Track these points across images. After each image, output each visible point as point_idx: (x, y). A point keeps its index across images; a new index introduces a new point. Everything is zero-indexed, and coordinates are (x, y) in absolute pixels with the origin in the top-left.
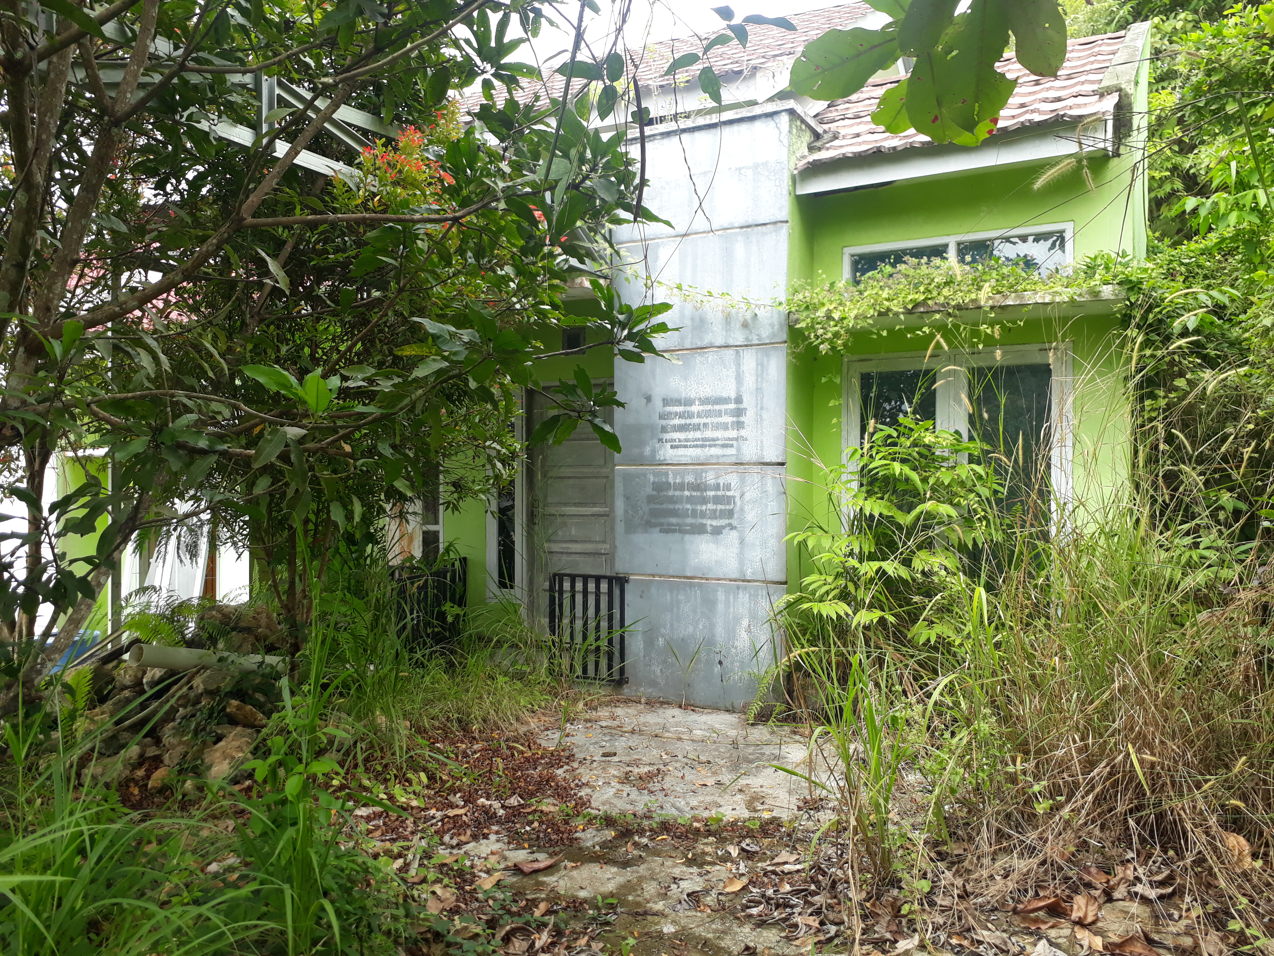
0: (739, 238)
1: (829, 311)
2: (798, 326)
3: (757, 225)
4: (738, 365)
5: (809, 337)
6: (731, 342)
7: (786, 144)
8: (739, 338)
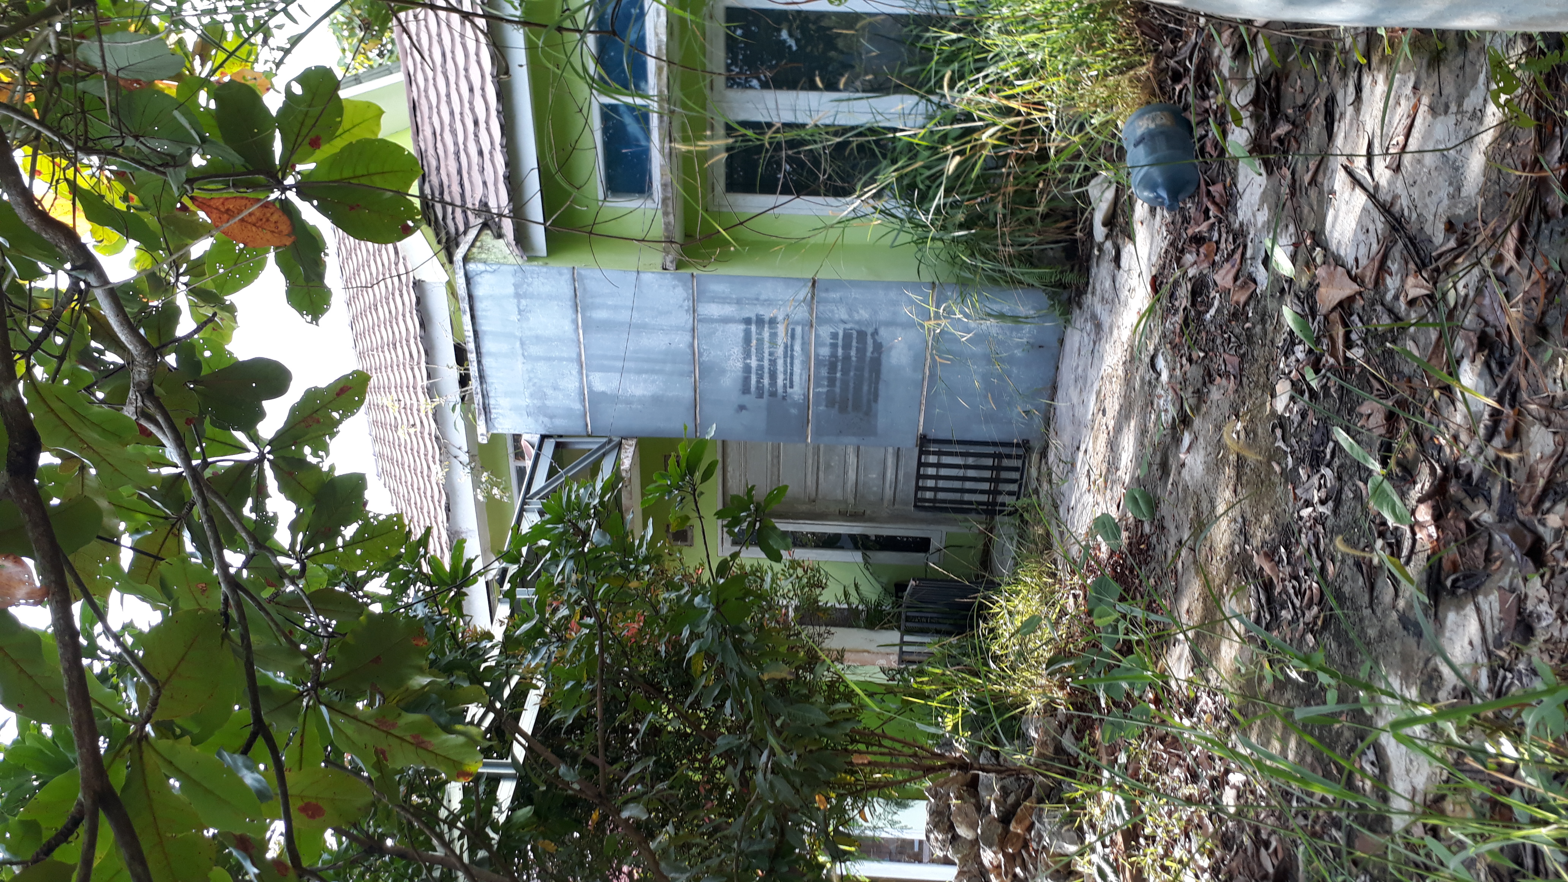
0: (587, 313)
3: (575, 297)
4: (712, 320)
7: (496, 266)
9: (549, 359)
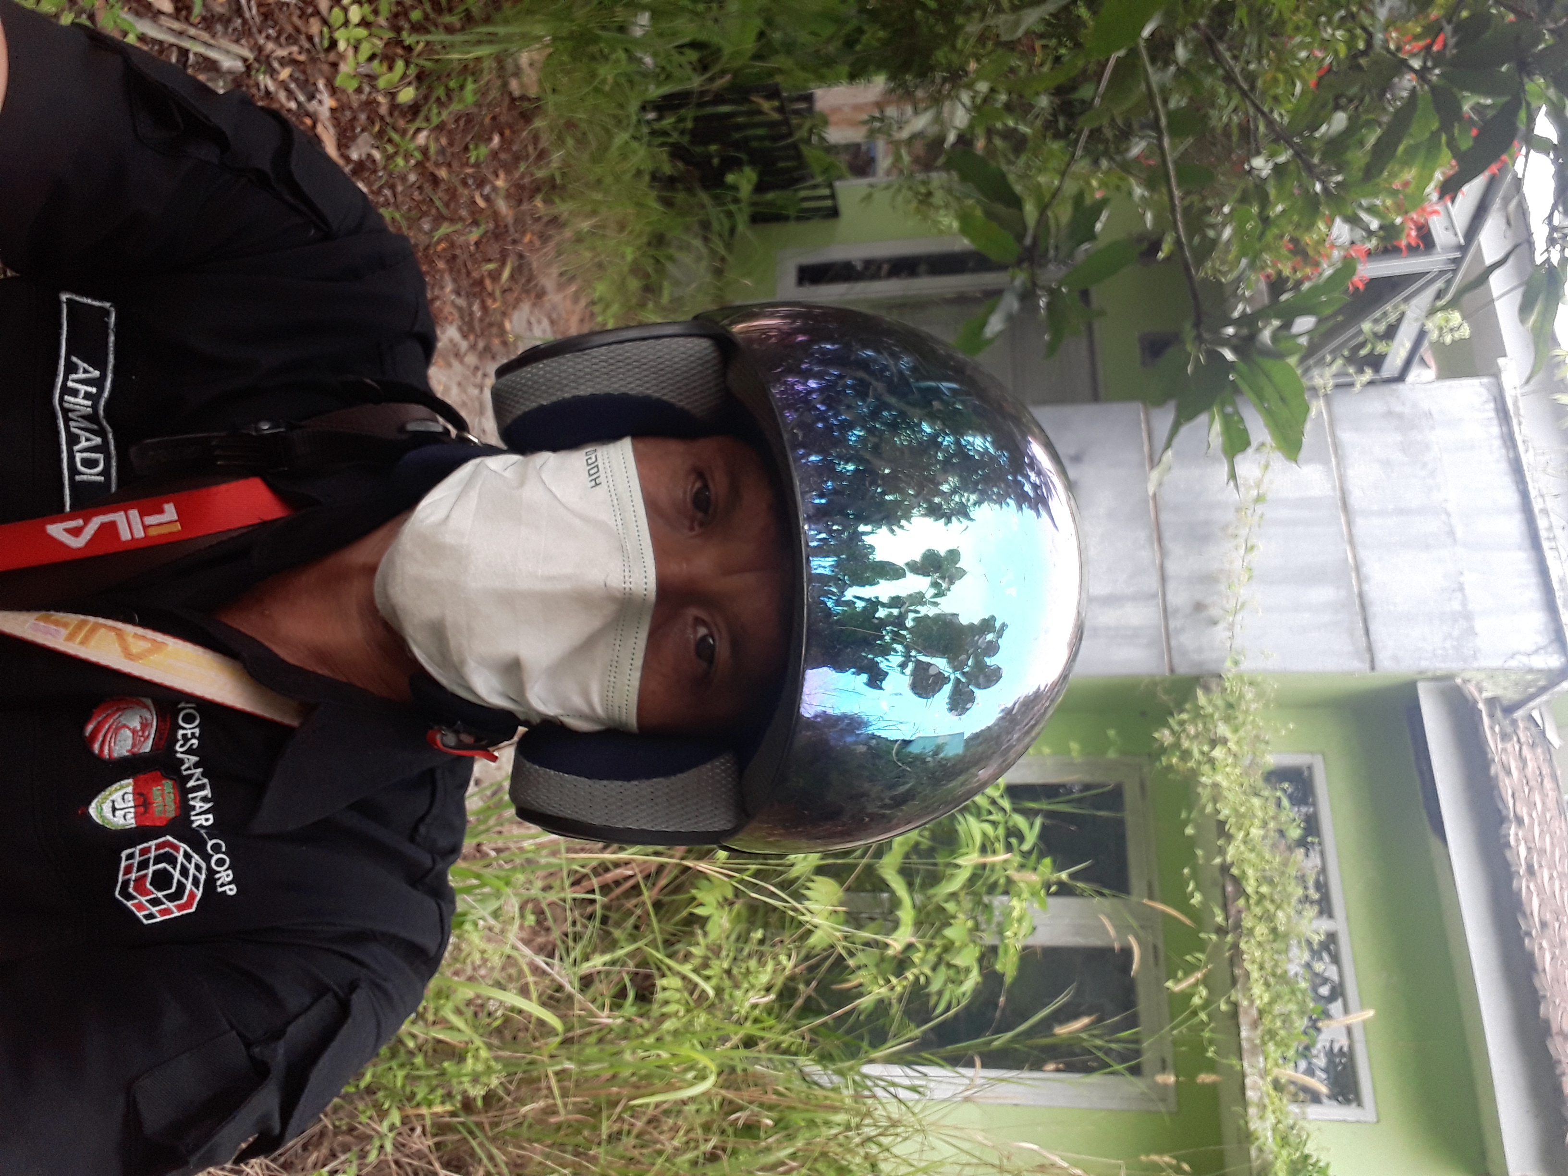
0: (1343, 593)
1: (1224, 741)
2: (1200, 693)
3: (1365, 621)
4: (1135, 598)
5: (1182, 711)
6: (1171, 586)
7: (1507, 665)
8: (1179, 597)
9: (1401, 512)
